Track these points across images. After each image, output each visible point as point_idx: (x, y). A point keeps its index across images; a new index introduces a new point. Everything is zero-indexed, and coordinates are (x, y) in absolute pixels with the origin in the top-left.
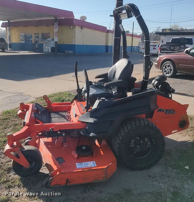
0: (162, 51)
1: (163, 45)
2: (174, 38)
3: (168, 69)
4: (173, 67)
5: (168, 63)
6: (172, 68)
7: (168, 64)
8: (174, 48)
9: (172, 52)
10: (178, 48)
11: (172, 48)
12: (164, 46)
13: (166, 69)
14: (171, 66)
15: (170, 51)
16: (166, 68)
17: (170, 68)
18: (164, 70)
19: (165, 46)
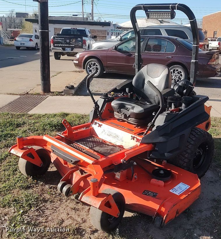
0: (55, 45)
1: (56, 37)
2: (64, 28)
3: (94, 68)
4: (100, 65)
5: (93, 61)
6: (98, 67)
7: (93, 63)
8: (70, 41)
9: (68, 45)
10: (74, 41)
11: (68, 41)
12: (57, 39)
13: (91, 69)
14: (97, 64)
15: (65, 44)
16: (90, 66)
17: (96, 67)
18: (88, 70)
19: (59, 39)
